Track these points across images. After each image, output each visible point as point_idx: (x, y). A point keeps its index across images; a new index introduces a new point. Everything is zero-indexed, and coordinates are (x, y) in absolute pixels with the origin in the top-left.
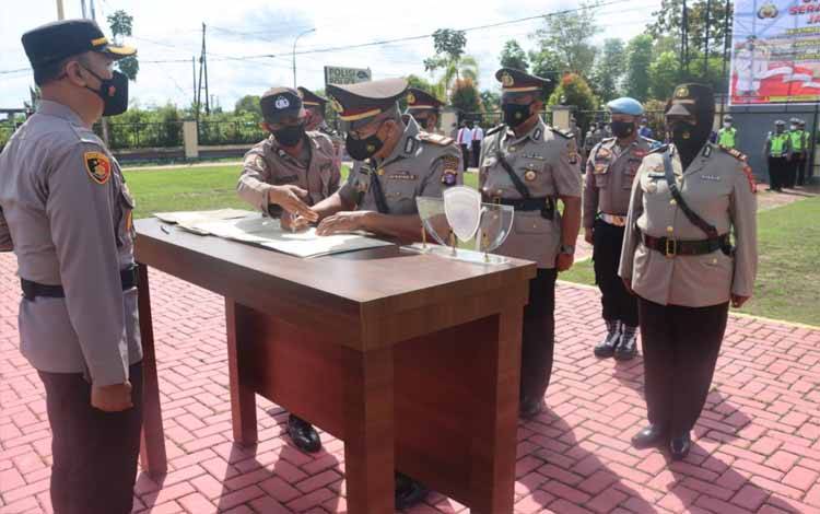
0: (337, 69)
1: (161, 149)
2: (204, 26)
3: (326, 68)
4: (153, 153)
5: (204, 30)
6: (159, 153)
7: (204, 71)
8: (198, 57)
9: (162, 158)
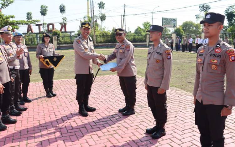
0: (166, 18)
1: (111, 43)
2: (125, 5)
3: (162, 18)
4: (109, 45)
5: (125, 7)
6: (110, 45)
7: (125, 19)
8: (123, 15)
9: (111, 46)
